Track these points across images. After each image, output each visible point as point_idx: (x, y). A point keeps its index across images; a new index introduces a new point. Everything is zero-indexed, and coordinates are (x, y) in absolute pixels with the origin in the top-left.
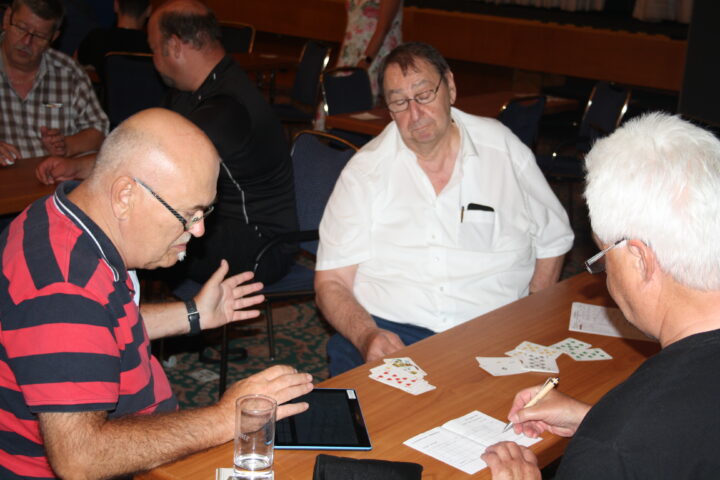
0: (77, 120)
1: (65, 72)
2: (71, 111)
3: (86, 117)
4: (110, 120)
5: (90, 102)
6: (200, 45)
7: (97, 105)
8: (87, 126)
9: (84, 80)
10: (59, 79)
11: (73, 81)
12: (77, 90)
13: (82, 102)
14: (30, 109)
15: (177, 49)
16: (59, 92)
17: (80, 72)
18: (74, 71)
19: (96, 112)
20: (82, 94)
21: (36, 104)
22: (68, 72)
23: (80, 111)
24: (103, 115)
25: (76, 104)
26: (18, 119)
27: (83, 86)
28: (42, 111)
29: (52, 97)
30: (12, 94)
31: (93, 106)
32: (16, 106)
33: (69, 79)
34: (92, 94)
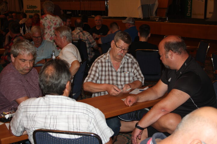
0: (133, 77)
1: (130, 61)
2: (132, 74)
3: (136, 76)
4: (144, 78)
5: (138, 71)
6: (180, 53)
7: (140, 72)
8: (136, 80)
9: (136, 63)
10: (128, 63)
11: (133, 64)
12: (134, 67)
13: (135, 71)
14: (119, 74)
15: (172, 55)
16: (128, 67)
17: (135, 60)
18: (133, 60)
19: (140, 75)
20: (136, 68)
21: (121, 72)
22: (131, 60)
23: (134, 74)
24: (142, 76)
25: (134, 71)
26: (115, 78)
27: (136, 65)
28: (123, 74)
29: (126, 70)
30: (113, 69)
31: (139, 73)
32: (114, 73)
33: (132, 63)
34: (139, 68)
